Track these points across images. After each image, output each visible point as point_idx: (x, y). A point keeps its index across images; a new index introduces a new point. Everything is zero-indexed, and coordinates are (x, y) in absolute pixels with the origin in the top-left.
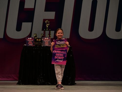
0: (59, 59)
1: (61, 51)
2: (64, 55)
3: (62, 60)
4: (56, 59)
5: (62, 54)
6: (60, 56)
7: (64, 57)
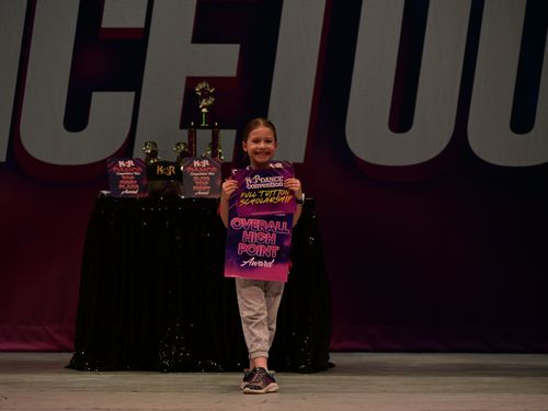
1: (268, 218)
2: (280, 239)
3: (269, 260)
5: (271, 233)
6: (262, 243)
7: (278, 248)
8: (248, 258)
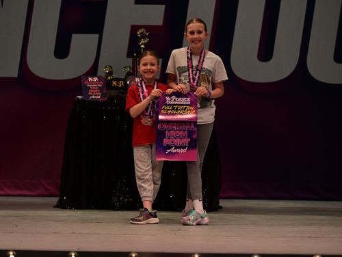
0: (175, 146)
3: (184, 148)
4: (169, 147)
7: (189, 140)
8: (170, 148)
